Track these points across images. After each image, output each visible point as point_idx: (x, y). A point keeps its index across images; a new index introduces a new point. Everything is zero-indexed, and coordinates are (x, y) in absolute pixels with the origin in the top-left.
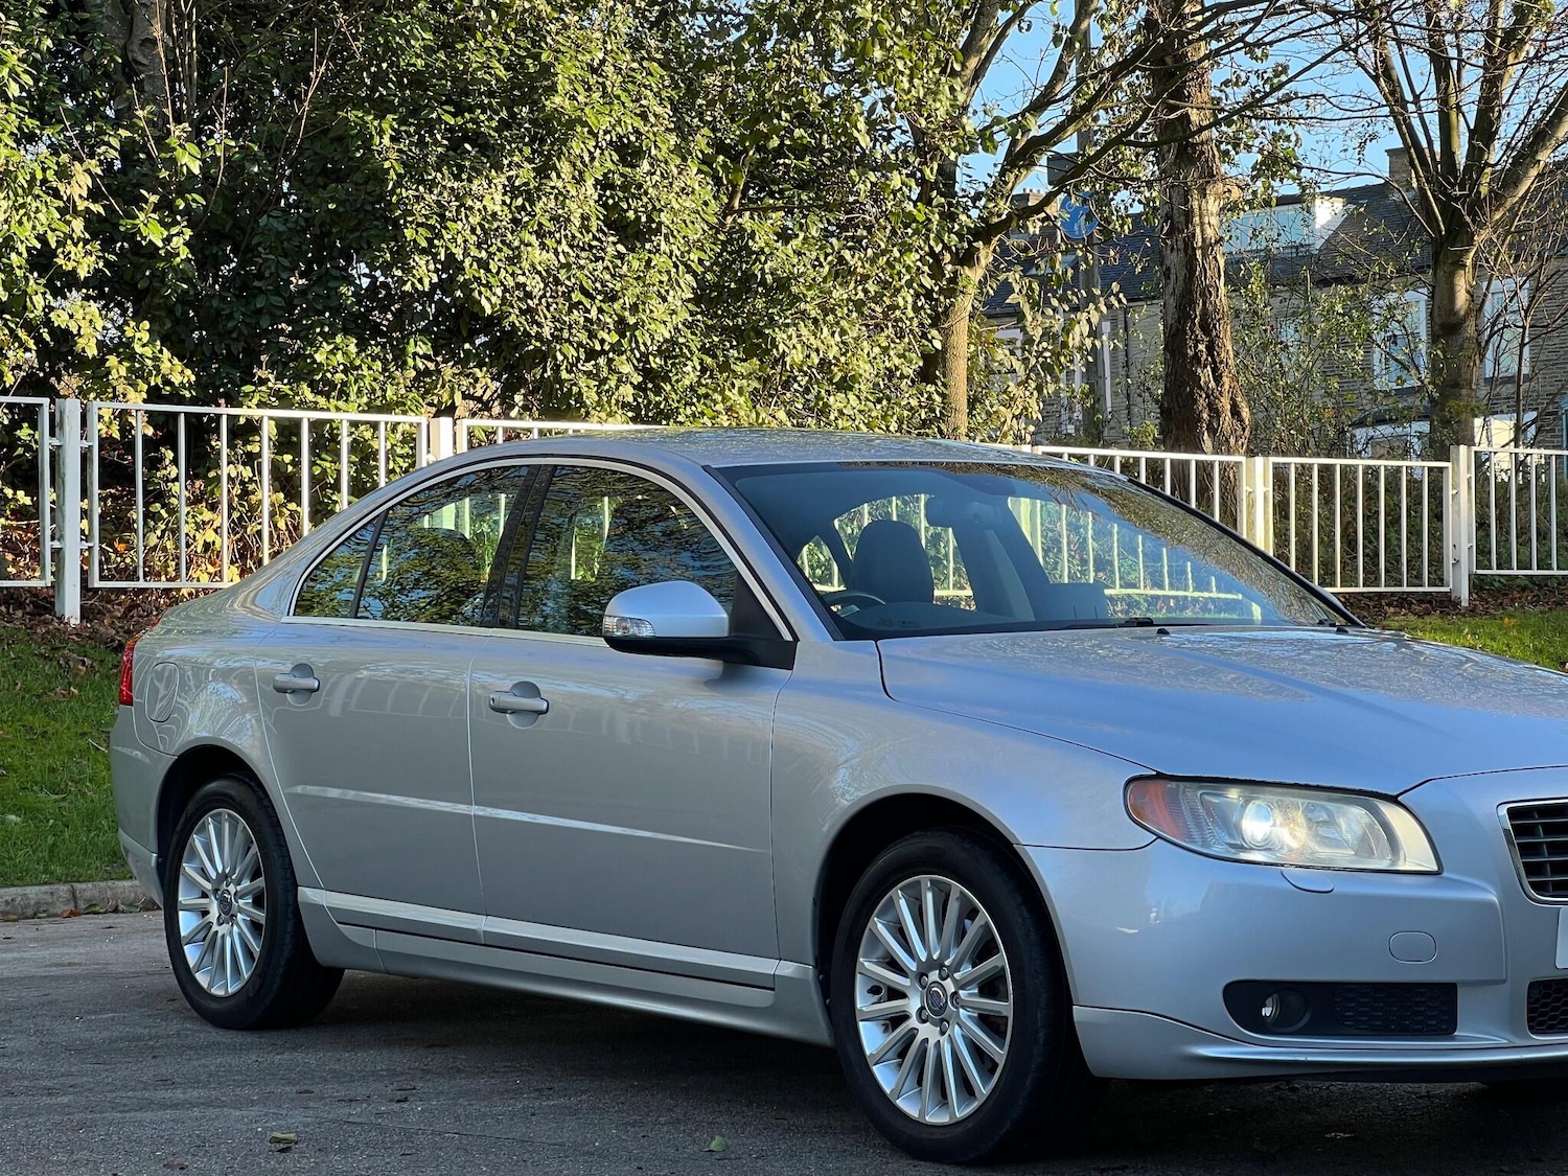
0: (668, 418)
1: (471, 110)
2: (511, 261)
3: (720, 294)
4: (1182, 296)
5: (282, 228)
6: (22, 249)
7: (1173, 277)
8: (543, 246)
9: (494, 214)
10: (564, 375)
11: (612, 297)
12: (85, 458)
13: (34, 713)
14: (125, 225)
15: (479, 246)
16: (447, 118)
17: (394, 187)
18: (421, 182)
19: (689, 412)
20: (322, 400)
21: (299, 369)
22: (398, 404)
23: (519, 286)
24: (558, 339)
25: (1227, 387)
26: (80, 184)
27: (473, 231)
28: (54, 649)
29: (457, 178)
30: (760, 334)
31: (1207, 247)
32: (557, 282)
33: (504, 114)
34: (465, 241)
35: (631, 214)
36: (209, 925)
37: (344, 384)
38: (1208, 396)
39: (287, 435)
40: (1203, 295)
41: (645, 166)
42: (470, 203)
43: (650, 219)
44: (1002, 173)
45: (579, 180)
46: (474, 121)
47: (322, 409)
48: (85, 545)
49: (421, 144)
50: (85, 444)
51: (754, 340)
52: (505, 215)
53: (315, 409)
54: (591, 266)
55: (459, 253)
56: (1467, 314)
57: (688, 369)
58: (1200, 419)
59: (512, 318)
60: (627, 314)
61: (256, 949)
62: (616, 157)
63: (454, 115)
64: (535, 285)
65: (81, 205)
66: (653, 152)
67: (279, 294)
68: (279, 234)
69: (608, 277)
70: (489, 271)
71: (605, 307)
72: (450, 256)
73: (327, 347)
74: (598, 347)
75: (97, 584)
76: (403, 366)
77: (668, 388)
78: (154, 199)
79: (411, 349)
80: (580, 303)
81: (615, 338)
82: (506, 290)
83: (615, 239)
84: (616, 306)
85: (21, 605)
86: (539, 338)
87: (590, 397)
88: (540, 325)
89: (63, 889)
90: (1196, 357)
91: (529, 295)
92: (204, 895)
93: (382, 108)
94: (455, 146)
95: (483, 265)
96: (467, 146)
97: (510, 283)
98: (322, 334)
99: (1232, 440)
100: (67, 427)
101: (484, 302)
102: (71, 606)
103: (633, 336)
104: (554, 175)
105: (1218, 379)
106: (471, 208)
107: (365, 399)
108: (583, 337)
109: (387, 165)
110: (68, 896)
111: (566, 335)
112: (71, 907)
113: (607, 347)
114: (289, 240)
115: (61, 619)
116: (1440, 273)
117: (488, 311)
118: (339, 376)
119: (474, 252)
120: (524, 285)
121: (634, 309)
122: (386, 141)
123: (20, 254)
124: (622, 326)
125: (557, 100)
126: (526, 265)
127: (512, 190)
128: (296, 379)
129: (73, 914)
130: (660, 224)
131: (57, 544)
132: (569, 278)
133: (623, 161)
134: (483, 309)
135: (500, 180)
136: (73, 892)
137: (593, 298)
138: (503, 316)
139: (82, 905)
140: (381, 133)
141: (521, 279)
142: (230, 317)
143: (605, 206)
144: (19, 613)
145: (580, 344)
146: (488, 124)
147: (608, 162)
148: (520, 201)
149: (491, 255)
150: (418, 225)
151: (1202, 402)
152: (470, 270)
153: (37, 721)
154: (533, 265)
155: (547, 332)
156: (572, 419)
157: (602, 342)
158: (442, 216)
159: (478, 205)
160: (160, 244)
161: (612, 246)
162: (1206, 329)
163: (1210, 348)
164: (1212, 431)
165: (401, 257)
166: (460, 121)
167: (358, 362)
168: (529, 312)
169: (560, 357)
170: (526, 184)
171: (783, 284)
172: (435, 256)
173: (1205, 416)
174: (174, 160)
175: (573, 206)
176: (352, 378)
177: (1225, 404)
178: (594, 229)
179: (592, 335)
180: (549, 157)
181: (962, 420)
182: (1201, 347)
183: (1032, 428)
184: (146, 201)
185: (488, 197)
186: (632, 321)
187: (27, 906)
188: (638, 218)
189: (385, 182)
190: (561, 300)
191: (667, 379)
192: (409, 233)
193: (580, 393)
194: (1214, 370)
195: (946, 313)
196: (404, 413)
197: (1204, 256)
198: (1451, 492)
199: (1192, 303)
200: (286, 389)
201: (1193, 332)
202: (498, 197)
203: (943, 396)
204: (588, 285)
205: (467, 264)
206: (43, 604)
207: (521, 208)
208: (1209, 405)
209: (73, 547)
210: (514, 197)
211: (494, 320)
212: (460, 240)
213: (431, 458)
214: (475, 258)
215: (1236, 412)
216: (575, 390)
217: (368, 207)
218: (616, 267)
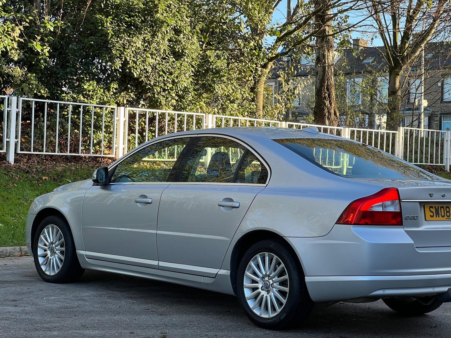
0: (184, 110)
1: (133, 17)
2: (143, 61)
3: (200, 74)
4: (321, 80)
5: (76, 48)
7: (319, 74)
8: (152, 58)
9: (139, 48)
10: (156, 96)
11: (171, 74)
12: (17, 114)
13: (4, 192)
14: (30, 45)
15: (134, 57)
16: (126, 18)
17: (110, 39)
18: (118, 37)
19: (189, 108)
20: (86, 100)
21: (80, 90)
22: (108, 102)
24: (155, 85)
25: (333, 106)
26: (17, 32)
27: (133, 52)
28: (8, 172)
29: (129, 36)
30: (210, 86)
31: (329, 66)
32: (156, 69)
33: (143, 18)
34: (130, 55)
35: (177, 49)
37: (92, 95)
38: (328, 109)
39: (76, 108)
40: (327, 80)
41: (182, 35)
42: (132, 44)
43: (183, 51)
44: (276, 42)
45: (163, 39)
46: (133, 20)
47: (86, 103)
48: (16, 140)
49: (118, 25)
50: (18, 110)
51: (208, 88)
52: (142, 48)
53: (84, 103)
54: (166, 64)
55: (128, 58)
56: (399, 88)
57: (190, 95)
58: (325, 115)
59: (142, 78)
60: (175, 79)
62: (174, 33)
63: (128, 18)
64: (150, 69)
65: (17, 39)
66: (185, 32)
67: (74, 68)
68: (74, 50)
69: (170, 68)
70: (137, 64)
71: (169, 76)
72: (126, 59)
73: (88, 84)
75: (19, 152)
76: (109, 90)
77: (184, 101)
78: (39, 38)
79: (112, 86)
80: (162, 75)
81: (171, 86)
82: (141, 70)
83: (172, 57)
84: (172, 76)
86: (150, 85)
87: (163, 102)
88: (150, 81)
89: (18, 248)
90: (325, 98)
91: (147, 72)
93: (107, 15)
94: (129, 27)
95: (135, 62)
96: (132, 27)
97: (142, 68)
98: (86, 80)
99: (334, 122)
100: (12, 105)
101: (135, 74)
102: (11, 158)
103: (177, 85)
104: (156, 37)
105: (331, 104)
106: (132, 46)
107: (98, 100)
108: (162, 85)
109: (108, 32)
110: (19, 250)
111: (157, 84)
112: (20, 253)
114: (77, 52)
115: (8, 162)
116: (392, 77)
117: (136, 76)
118: (91, 93)
119: (132, 58)
120: (146, 69)
121: (177, 77)
122: (108, 24)
124: (173, 82)
125: (158, 15)
126: (147, 63)
127: (144, 40)
128: (78, 93)
129: (21, 256)
130: (185, 53)
131: (8, 140)
132: (159, 68)
133: (176, 34)
134: (134, 76)
135: (141, 37)
136: (21, 249)
137: (166, 74)
138: (140, 78)
139: (23, 253)
140: (107, 22)
141: (146, 67)
142: (59, 73)
143: (170, 47)
145: (161, 87)
146: (138, 21)
147: (172, 34)
148: (146, 44)
149: (137, 60)
150: (117, 50)
151: (326, 110)
152: (131, 64)
153: (5, 194)
154: (149, 63)
155: (152, 83)
156: (158, 109)
157: (168, 86)
158: (124, 48)
159: (135, 45)
160: (40, 51)
161: (172, 59)
162: (328, 90)
163: (329, 95)
164: (329, 119)
165: (112, 59)
166: (130, 20)
167: (96, 89)
168: (147, 77)
169: (155, 91)
170: (148, 39)
171: (218, 72)
172: (121, 59)
173: (327, 114)
174: (46, 27)
175: (162, 46)
176: (95, 94)
177: (332, 111)
178: (167, 54)
179: (165, 85)
180: (155, 31)
181: (261, 113)
182: (326, 95)
183: (282, 116)
184: (37, 39)
185: (138, 42)
186: (176, 81)
187: (7, 253)
188: (179, 51)
189: (108, 36)
190: (156, 74)
191: (184, 98)
192: (114, 52)
193: (161, 102)
194: (330, 101)
195: (258, 82)
196: (110, 105)
197: (328, 69)
198: (398, 140)
199: (324, 82)
200: (75, 96)
201: (324, 90)
202: (140, 43)
203: (256, 105)
204: (165, 70)
205: (130, 62)
206: (3, 157)
207: (147, 46)
208: (328, 111)
209: (13, 141)
210: (145, 43)
211: (137, 79)
212: (129, 55)
213: (118, 119)
214: (133, 60)
215: (335, 114)
216: (159, 100)
217: (102, 44)
218: (172, 65)
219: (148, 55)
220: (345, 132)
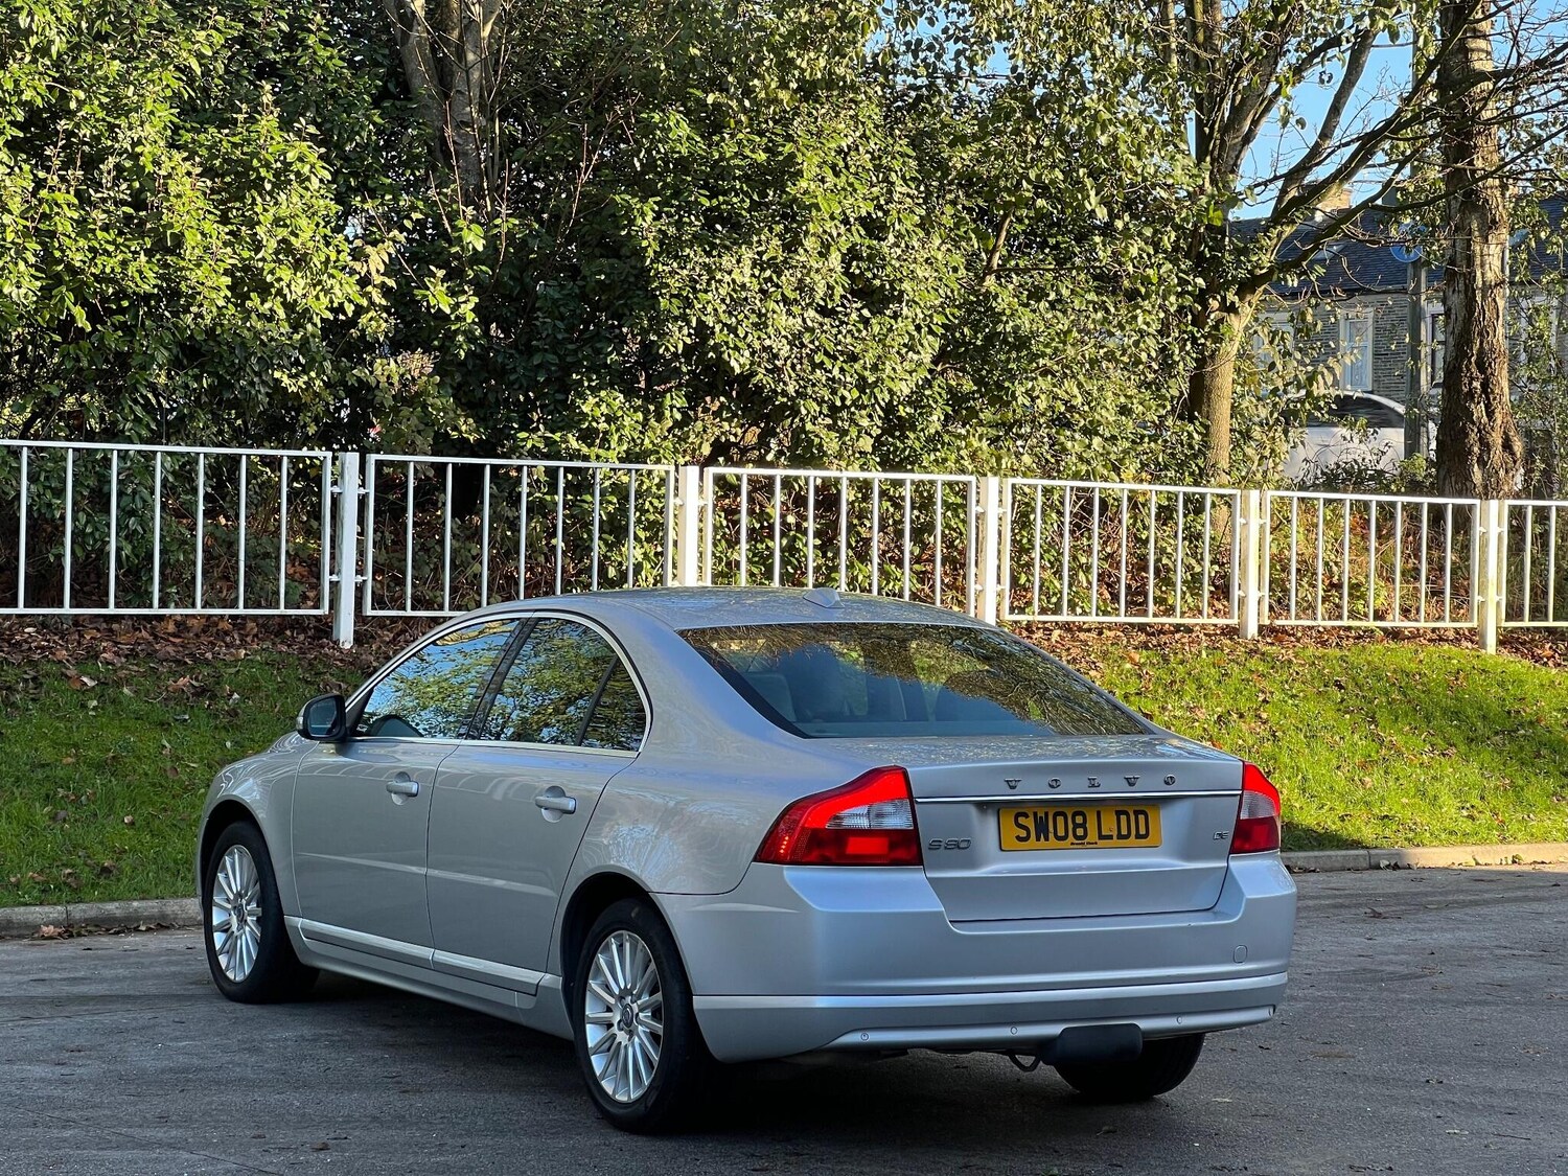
0: (912, 463)
1: (725, 193)
2: (757, 326)
3: (967, 350)
4: (1461, 335)
5: (557, 295)
6: (317, 320)
7: (1453, 317)
8: (789, 313)
9: (743, 286)
10: (809, 427)
11: (853, 358)
12: (362, 502)
14: (418, 293)
15: (729, 314)
16: (703, 200)
17: (652, 262)
18: (676, 257)
19: (932, 457)
20: (585, 450)
21: (566, 418)
22: (653, 452)
23: (765, 349)
24: (802, 395)
25: (1499, 422)
26: (377, 258)
27: (723, 301)
28: (318, 674)
29: (709, 254)
30: (1000, 387)
31: (1487, 288)
32: (803, 345)
33: (755, 197)
34: (715, 310)
35: (877, 282)
37: (606, 433)
38: (1479, 431)
40: (1481, 334)
41: (891, 239)
42: (718, 277)
43: (893, 288)
45: (824, 255)
46: (726, 202)
47: (583, 458)
48: (360, 579)
49: (679, 224)
50: (362, 491)
52: (753, 284)
53: (578, 456)
54: (834, 331)
55: (709, 321)
57: (935, 418)
58: (1470, 452)
59: (760, 376)
60: (867, 373)
62: (863, 232)
63: (710, 198)
64: (781, 347)
65: (378, 279)
66: (897, 227)
67: (556, 352)
68: (555, 301)
69: (849, 340)
70: (737, 336)
71: (845, 366)
72: (701, 323)
73: (592, 400)
74: (838, 403)
75: (369, 612)
76: (660, 417)
77: (912, 436)
78: (441, 273)
79: (668, 402)
80: (823, 363)
81: (856, 394)
82: (753, 354)
83: (859, 305)
84: (857, 366)
85: (304, 630)
86: (784, 393)
87: (832, 444)
88: (785, 384)
90: (1471, 395)
91: (775, 356)
93: (647, 192)
94: (709, 225)
95: (733, 330)
96: (718, 227)
97: (757, 345)
98: (589, 387)
99: (1502, 473)
100: (347, 477)
101: (733, 363)
102: (346, 631)
103: (872, 392)
105: (1490, 414)
106: (720, 281)
107: (625, 447)
108: (825, 394)
109: (645, 243)
111: (809, 391)
113: (848, 403)
114: (565, 305)
115: (336, 642)
117: (738, 371)
118: (603, 426)
119: (724, 318)
120: (770, 347)
121: (875, 368)
122: (646, 222)
123: (315, 325)
124: (862, 384)
125: (803, 184)
126: (771, 330)
127: (761, 264)
128: (565, 428)
130: (902, 292)
131: (335, 578)
132: (812, 342)
133: (870, 234)
134: (732, 369)
135: (748, 255)
137: (836, 359)
138: (753, 374)
140: (643, 214)
141: (767, 343)
142: (514, 371)
143: (851, 276)
144: (302, 637)
145: (823, 400)
146: (740, 206)
147: (858, 236)
148: (768, 273)
149: (739, 322)
150: (672, 296)
151: (1473, 436)
152: (720, 336)
154: (778, 330)
155: (791, 390)
156: (815, 467)
157: (843, 399)
158: (694, 289)
159: (727, 278)
160: (448, 311)
161: (855, 310)
162: (1481, 367)
163: (1485, 385)
164: (1482, 463)
165: (658, 322)
166: (715, 202)
167: (620, 414)
168: (775, 371)
169: (804, 412)
170: (774, 258)
171: (1023, 342)
172: (688, 323)
173: (1476, 449)
174: (460, 239)
175: (817, 277)
176: (613, 427)
177: (1497, 439)
178: (838, 298)
179: (834, 392)
180: (797, 233)
182: (1476, 384)
184: (434, 276)
185: (736, 271)
186: (871, 379)
188: (883, 286)
189: (644, 258)
190: (805, 361)
191: (913, 428)
192: (663, 303)
193: (820, 445)
194: (1487, 406)
195: (1212, 356)
196: (657, 461)
197: (1484, 298)
199: (1470, 343)
200: (554, 437)
201: (1468, 370)
202: (747, 271)
203: (1205, 435)
204: (830, 347)
205: (717, 329)
206: (324, 628)
207: (770, 279)
208: (1481, 439)
209: (348, 580)
210: (763, 270)
211: (745, 378)
212: (709, 309)
213: (678, 501)
214: (725, 325)
215: (1507, 446)
216: (817, 441)
217: (632, 279)
218: (859, 331)
219: (772, 305)
220: (1485, 513)
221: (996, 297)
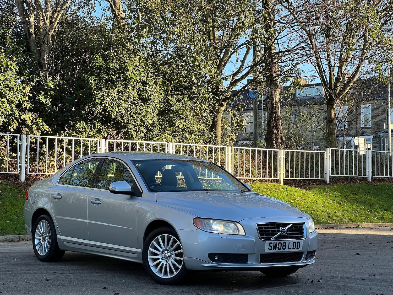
0: (152, 140)
1: (110, 75)
2: (118, 106)
3: (164, 113)
4: (271, 113)
5: (70, 99)
6: (15, 103)
7: (269, 109)
8: (125, 103)
9: (115, 97)
10: (129, 130)
11: (139, 114)
12: (27, 147)
13: (13, 200)
14: (37, 98)
15: (111, 103)
16: (105, 76)
17: (94, 91)
18: (99, 90)
19: (156, 138)
20: (77, 135)
21: (73, 128)
22: (93, 136)
23: (119, 112)
24: (128, 123)
25: (280, 133)
26: (28, 89)
27: (110, 100)
28: (19, 187)
29: (107, 89)
30: (172, 122)
31: (276, 102)
32: (128, 111)
33: (117, 76)
35: (144, 97)
36: (41, 242)
37: (82, 131)
38: (275, 135)
39: (70, 142)
41: (148, 86)
42: (109, 94)
43: (148, 98)
44: (229, 87)
45: (133, 90)
46: (110, 77)
47: (77, 137)
48: (26, 165)
50: (27, 144)
51: (171, 123)
52: (117, 97)
53: (76, 137)
54: (135, 108)
55: (107, 105)
56: (334, 118)
57: (157, 129)
58: (274, 140)
59: (118, 118)
60: (143, 118)
61: (49, 247)
62: (141, 85)
63: (107, 76)
64: (123, 111)
65: (28, 94)
66: (149, 83)
67: (69, 112)
68: (70, 100)
69: (139, 110)
70: (113, 108)
71: (138, 116)
72: (105, 105)
73: (79, 124)
74: (136, 125)
75: (28, 173)
76: (95, 128)
77: (152, 133)
78: (43, 93)
79: (97, 124)
80: (133, 115)
81: (140, 123)
82: (117, 113)
84: (140, 116)
85: (12, 177)
86: (124, 123)
87: (134, 135)
88: (124, 120)
89: (17, 236)
90: (273, 127)
91: (122, 114)
92: (40, 237)
93: (92, 74)
94: (107, 82)
95: (112, 107)
96: (109, 83)
97: (118, 111)
98: (78, 121)
99: (281, 145)
100: (23, 141)
101: (112, 115)
102: (23, 178)
103: (144, 122)
104: (128, 88)
105: (278, 132)
106: (110, 95)
107: (87, 135)
108: (133, 123)
109: (92, 86)
110: (18, 237)
111: (130, 122)
112: (19, 240)
113: (138, 125)
114: (72, 101)
115: (20, 180)
116: (328, 109)
117: (113, 117)
118: (81, 130)
120: (121, 111)
121: (144, 117)
122: (92, 81)
123: (14, 104)
124: (141, 120)
125: (128, 73)
126: (121, 107)
127: (119, 92)
128: (72, 130)
129: (19, 241)
130: (150, 99)
131: (20, 165)
132: (130, 110)
133: (143, 85)
135: (116, 89)
136: (19, 237)
137: (136, 114)
138: (117, 118)
139: (21, 239)
140: (91, 80)
141: (120, 110)
142: (59, 117)
143: (139, 95)
144: (12, 179)
145: (133, 124)
146: (114, 78)
147: (140, 85)
148: (120, 94)
149: (114, 105)
150: (99, 99)
151: (274, 137)
152: (109, 108)
153: (14, 202)
154: (123, 107)
155: (125, 121)
156: (131, 140)
157: (137, 124)
158: (104, 97)
159: (111, 95)
160: (44, 102)
161: (140, 103)
162: (275, 120)
163: (276, 125)
164: (276, 143)
165: (95, 105)
166: (108, 77)
167: (85, 127)
168: (122, 117)
169: (128, 127)
170: (122, 90)
171: (177, 111)
172: (102, 105)
173: (275, 139)
174: (48, 85)
175: (132, 95)
176: (84, 130)
177: (279, 137)
178: (136, 100)
179: (135, 122)
180: (127, 85)
181: (219, 140)
182: (274, 124)
183: (234, 142)
184: (42, 94)
185: (113, 93)
186: (144, 119)
187: (10, 239)
188: (146, 97)
189: (92, 90)
190: (129, 115)
191: (152, 131)
192: (97, 101)
193: (132, 135)
194: (277, 130)
195: (217, 116)
196: (95, 138)
197: (276, 105)
198: (325, 158)
199: (273, 115)
200: (70, 132)
201: (273, 121)
202: (116, 93)
203: (215, 135)
204: (134, 112)
205: (109, 107)
206: (17, 177)
208: (276, 137)
209: (23, 166)
210: (119, 93)
211: (114, 119)
212: (107, 102)
213: (100, 148)
214: (110, 106)
215: (282, 139)
216: (131, 134)
217: (88, 95)
218: (141, 108)
219: (121, 101)
220: (281, 153)
221: (171, 101)
